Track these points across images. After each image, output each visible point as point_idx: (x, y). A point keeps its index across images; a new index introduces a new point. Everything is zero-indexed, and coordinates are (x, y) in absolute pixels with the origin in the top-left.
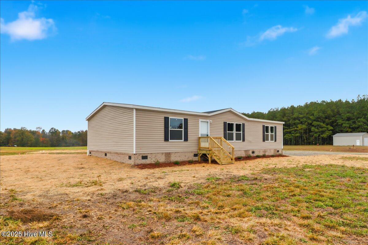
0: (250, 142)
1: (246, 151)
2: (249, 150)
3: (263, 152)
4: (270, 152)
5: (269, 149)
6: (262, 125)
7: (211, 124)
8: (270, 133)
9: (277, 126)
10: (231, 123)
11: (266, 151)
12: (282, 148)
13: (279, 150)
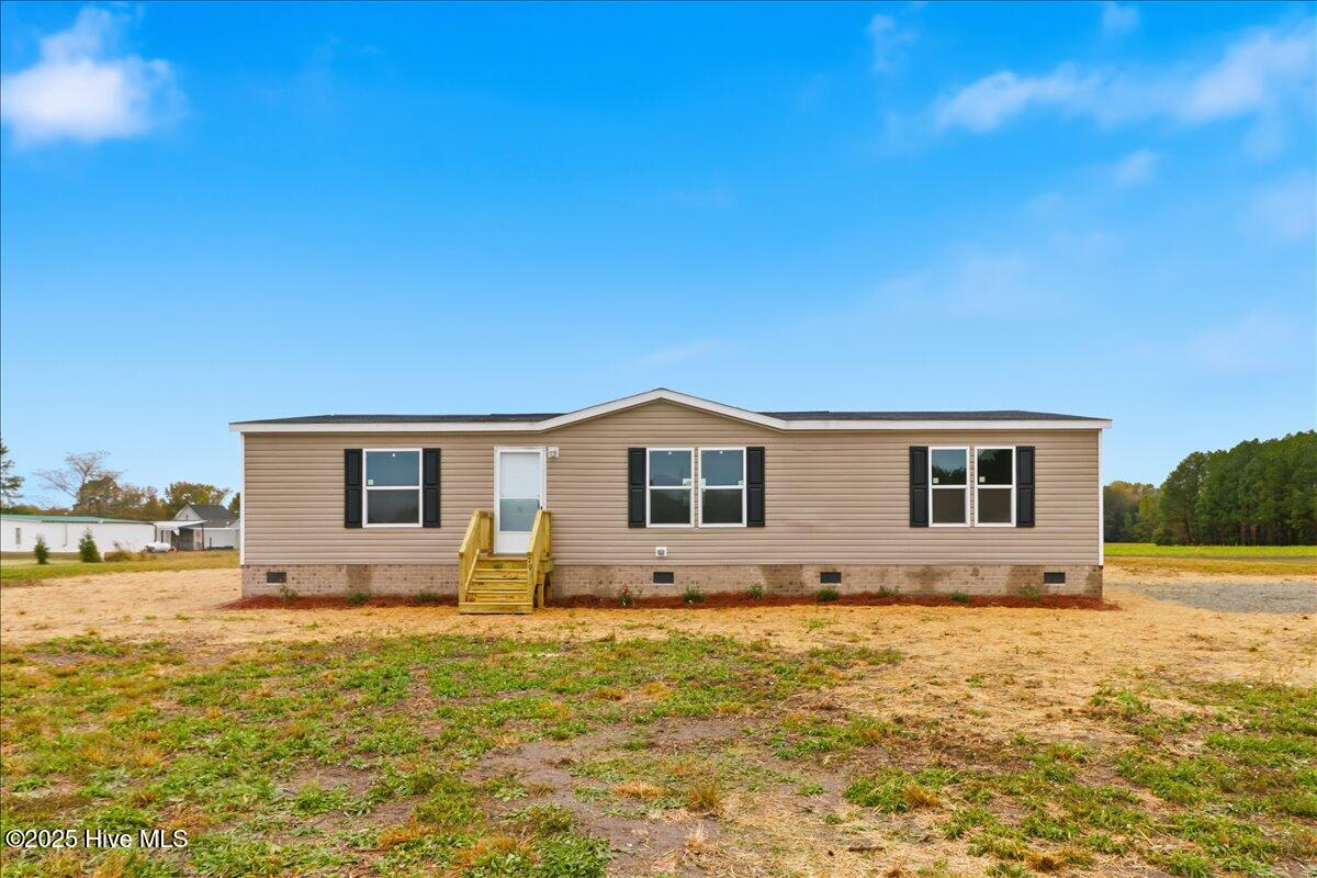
0: (804, 528)
1: (772, 569)
2: (801, 566)
3: (909, 575)
4: (974, 578)
5: (970, 565)
6: (907, 446)
7: (552, 460)
8: (979, 483)
9: (1037, 446)
10: (673, 452)
11: (939, 575)
12: (1094, 562)
13: (1062, 570)
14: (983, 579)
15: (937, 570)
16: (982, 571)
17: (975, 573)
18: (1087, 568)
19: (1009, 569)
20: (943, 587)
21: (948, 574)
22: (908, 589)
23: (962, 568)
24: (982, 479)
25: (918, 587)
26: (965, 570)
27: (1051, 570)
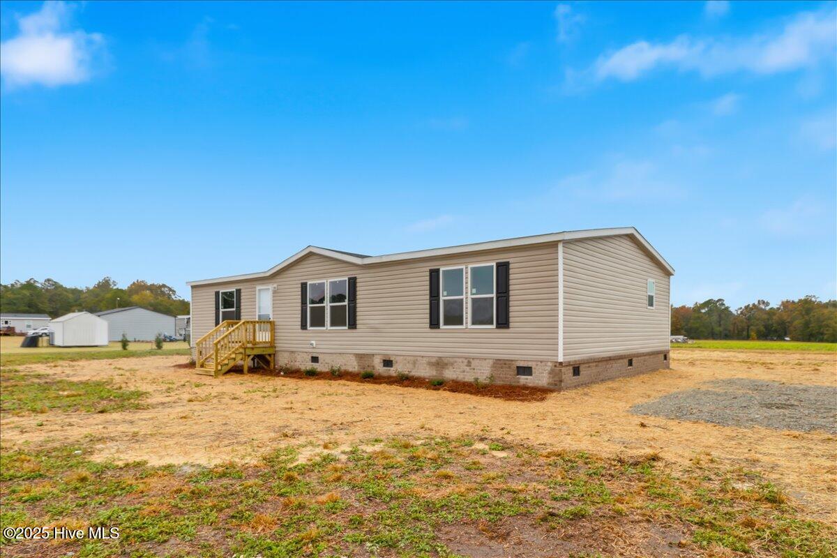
0: (375, 330)
1: (360, 357)
2: (373, 355)
3: (430, 364)
4: (468, 368)
5: (466, 358)
6: (428, 269)
7: (275, 292)
8: (472, 294)
9: (511, 261)
10: (319, 284)
11: (446, 364)
12: (554, 359)
13: (530, 364)
14: (474, 369)
15: (446, 361)
16: (474, 363)
17: (469, 364)
18: (549, 364)
19: (491, 362)
20: (449, 374)
21: (452, 364)
22: (428, 374)
23: (460, 360)
24: (474, 291)
25: (434, 373)
26: (462, 362)
27: (522, 364)
